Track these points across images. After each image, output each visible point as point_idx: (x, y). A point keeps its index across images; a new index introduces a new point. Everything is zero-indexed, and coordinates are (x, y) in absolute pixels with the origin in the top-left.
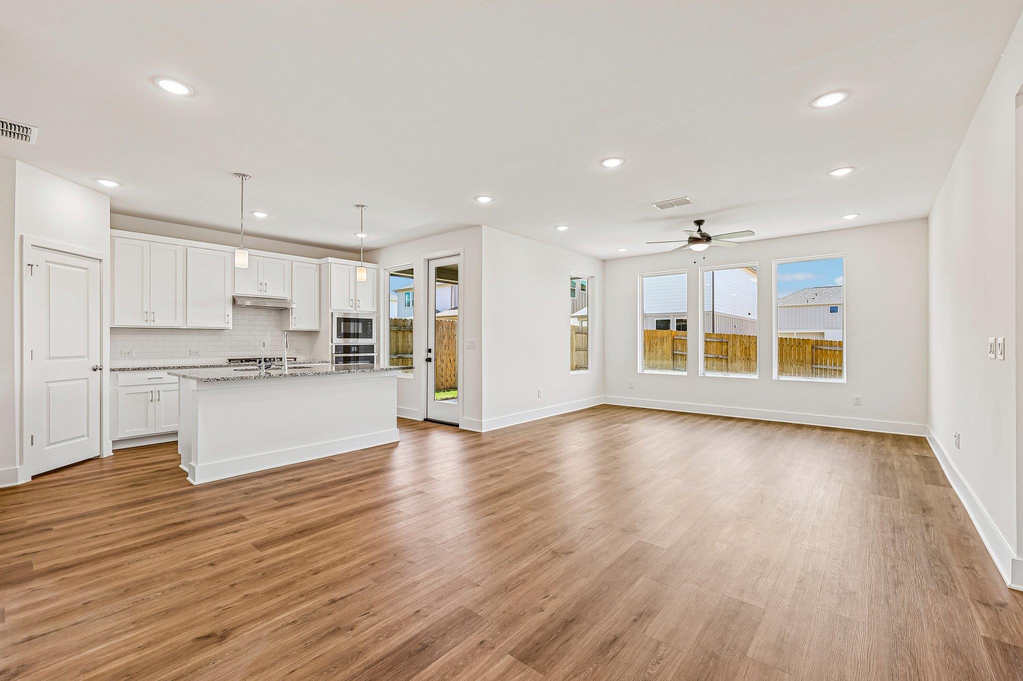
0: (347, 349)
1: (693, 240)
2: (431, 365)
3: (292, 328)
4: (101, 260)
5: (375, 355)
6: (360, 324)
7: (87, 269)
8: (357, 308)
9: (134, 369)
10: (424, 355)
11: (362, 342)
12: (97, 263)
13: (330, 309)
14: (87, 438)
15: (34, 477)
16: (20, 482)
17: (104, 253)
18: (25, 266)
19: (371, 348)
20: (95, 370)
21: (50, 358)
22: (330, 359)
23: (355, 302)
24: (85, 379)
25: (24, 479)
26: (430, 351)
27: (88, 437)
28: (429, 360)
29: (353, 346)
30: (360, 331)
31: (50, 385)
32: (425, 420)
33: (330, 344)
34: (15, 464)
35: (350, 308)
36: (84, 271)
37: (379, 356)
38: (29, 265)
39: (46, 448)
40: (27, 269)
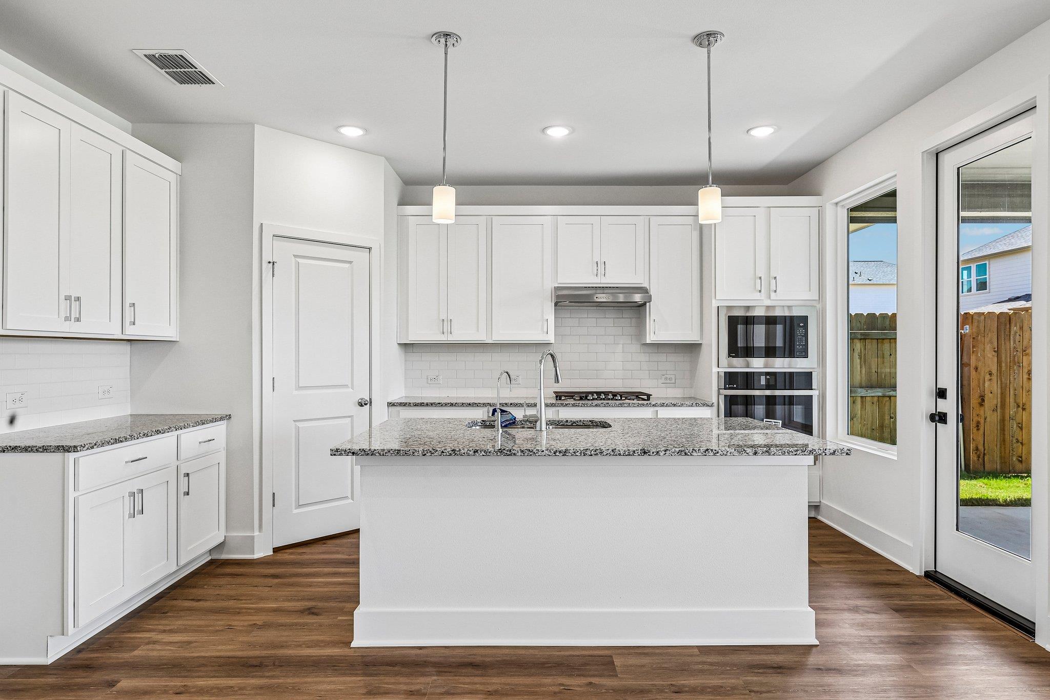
0: (748, 380)
2: (949, 432)
3: (650, 338)
4: (370, 249)
5: (814, 393)
6: (779, 328)
7: (351, 262)
8: (773, 294)
9: (416, 405)
10: (927, 404)
11: (780, 365)
12: (365, 254)
13: (714, 301)
14: (350, 501)
15: (276, 550)
16: (258, 555)
17: (374, 240)
18: (265, 264)
19: (806, 379)
20: (362, 406)
21: (299, 388)
22: (714, 400)
23: (769, 282)
24: (349, 417)
25: (262, 551)
26: (941, 394)
27: (353, 499)
28: (939, 418)
29: (761, 374)
30: (779, 343)
31: (300, 425)
32: (928, 575)
33: (715, 370)
34: (253, 529)
35: (757, 296)
36: (347, 265)
37: (823, 397)
38: (269, 262)
39: (295, 511)
40: (267, 268)
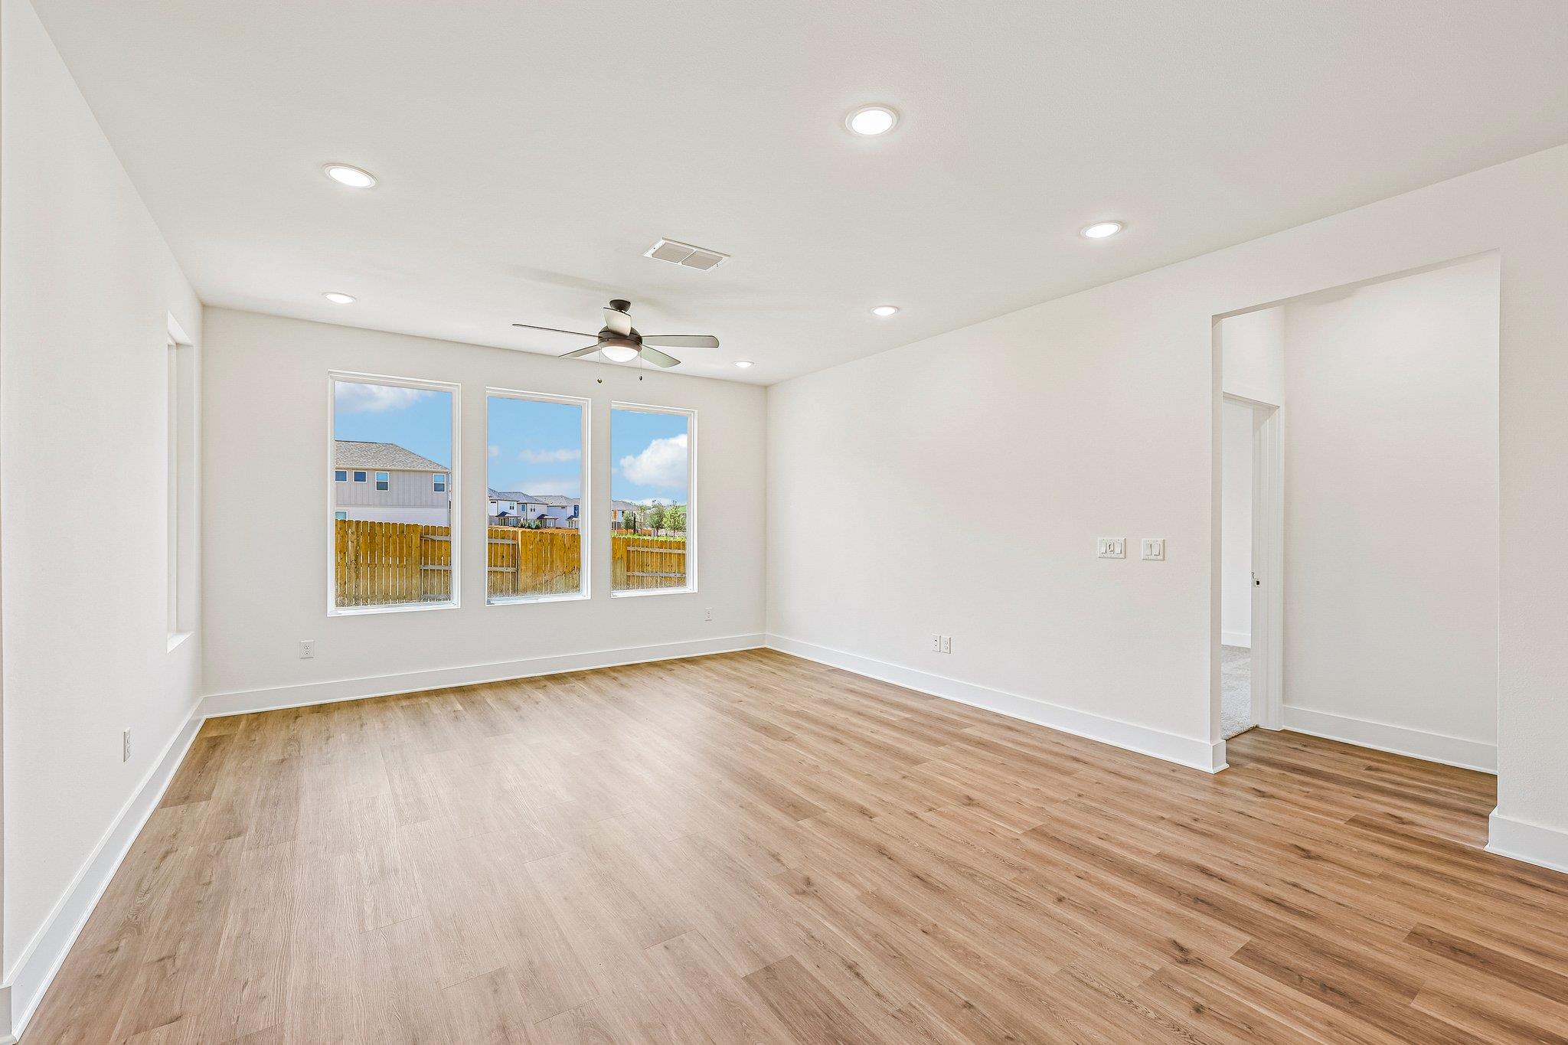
1: (610, 336)
